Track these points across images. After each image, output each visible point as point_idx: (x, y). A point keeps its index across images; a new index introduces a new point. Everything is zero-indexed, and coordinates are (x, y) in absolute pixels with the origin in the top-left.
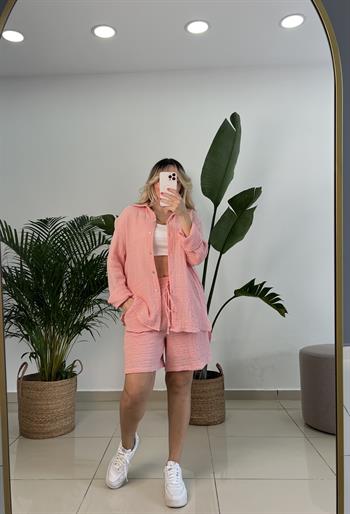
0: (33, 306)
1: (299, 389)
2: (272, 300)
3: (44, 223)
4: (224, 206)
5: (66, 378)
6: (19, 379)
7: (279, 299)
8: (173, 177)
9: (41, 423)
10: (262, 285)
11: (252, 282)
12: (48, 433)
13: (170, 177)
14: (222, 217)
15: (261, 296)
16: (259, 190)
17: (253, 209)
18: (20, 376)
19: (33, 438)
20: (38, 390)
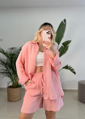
0: (10, 69)
2: (72, 70)
3: (12, 48)
4: (61, 45)
7: (74, 70)
8: (48, 33)
9: (12, 98)
10: (70, 66)
11: (67, 65)
12: (14, 101)
13: (47, 33)
14: (60, 48)
15: (69, 69)
16: (70, 41)
17: (68, 46)
18: (8, 86)
19: (10, 102)
20: (12, 90)
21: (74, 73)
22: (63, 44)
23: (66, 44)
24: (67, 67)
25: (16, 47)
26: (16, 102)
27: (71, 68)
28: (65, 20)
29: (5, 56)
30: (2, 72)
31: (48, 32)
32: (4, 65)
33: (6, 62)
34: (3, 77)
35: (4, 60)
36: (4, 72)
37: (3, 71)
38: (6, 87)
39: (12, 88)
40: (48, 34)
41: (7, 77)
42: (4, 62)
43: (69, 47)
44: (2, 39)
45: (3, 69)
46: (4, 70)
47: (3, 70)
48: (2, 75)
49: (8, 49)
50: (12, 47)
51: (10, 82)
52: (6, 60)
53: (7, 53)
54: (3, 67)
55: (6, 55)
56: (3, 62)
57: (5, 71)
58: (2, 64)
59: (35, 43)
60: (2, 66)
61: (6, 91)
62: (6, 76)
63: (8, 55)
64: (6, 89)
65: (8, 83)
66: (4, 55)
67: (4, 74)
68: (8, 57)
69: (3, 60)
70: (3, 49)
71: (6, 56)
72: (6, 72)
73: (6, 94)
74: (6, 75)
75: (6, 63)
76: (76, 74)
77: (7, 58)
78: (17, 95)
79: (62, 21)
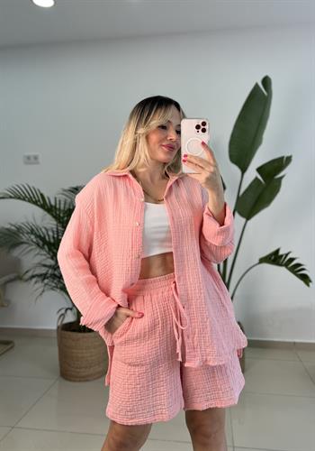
2: (296, 269)
3: (75, 190)
4: (252, 174)
6: (58, 327)
7: (303, 269)
8: (202, 127)
9: (77, 368)
10: (287, 255)
11: (278, 251)
12: (83, 377)
13: (198, 127)
14: (250, 186)
15: (286, 265)
16: (289, 159)
17: (281, 178)
18: (59, 324)
19: (70, 380)
20: (73, 340)
21: (305, 279)
22: (259, 170)
23: (272, 172)
24: (275, 258)
26: (87, 381)
27: (292, 260)
28: (266, 81)
29: (49, 217)
30: (41, 275)
31: (200, 124)
32: (46, 247)
33: (54, 237)
34: (43, 291)
35: (47, 230)
36: (46, 274)
37: (43, 270)
38: (55, 328)
39: (74, 331)
40: (200, 130)
41: (58, 290)
42: (47, 238)
43: (284, 182)
44: (36, 158)
45: (44, 263)
46: (45, 266)
47: (44, 268)
48: (40, 285)
49: (61, 192)
50: (75, 186)
51: (67, 310)
52: (53, 232)
53: (58, 206)
54: (44, 257)
55: (52, 215)
56: (43, 239)
57: (50, 271)
58: (38, 245)
59: (125, 176)
60: (38, 254)
61: (55, 342)
62: (52, 289)
63: (62, 215)
64: (55, 335)
65: (63, 311)
66: (46, 213)
67: (46, 281)
68: (60, 222)
69: (43, 230)
70: (42, 192)
71: (55, 217)
72: (55, 275)
73: (54, 351)
74: (54, 285)
75: (52, 240)
76: (310, 284)
77: (55, 223)
78: (91, 356)
79: (257, 85)
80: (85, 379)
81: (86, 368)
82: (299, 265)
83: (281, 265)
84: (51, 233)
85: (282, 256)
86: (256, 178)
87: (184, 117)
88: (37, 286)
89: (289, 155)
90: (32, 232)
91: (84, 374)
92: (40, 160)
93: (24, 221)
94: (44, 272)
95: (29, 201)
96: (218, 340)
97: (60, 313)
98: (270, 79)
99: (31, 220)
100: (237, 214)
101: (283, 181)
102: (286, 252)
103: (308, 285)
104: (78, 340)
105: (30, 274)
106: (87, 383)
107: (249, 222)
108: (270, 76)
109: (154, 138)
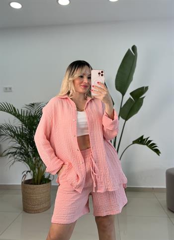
0: (28, 147)
1: (165, 187)
2: (153, 147)
3: (33, 105)
4: (128, 96)
5: (45, 183)
6: (22, 182)
7: (156, 146)
8: (101, 74)
9: (33, 205)
10: (147, 139)
11: (142, 136)
12: (36, 210)
13: (99, 74)
14: (127, 102)
15: (147, 144)
16: (147, 88)
17: (144, 97)
18: (23, 180)
19: (29, 213)
20: (31, 189)
21: (157, 151)
22: (131, 94)
23: (138, 95)
24: (141, 141)
25: (40, 103)
26: (39, 212)
27: (150, 141)
28: (134, 48)
29: (18, 120)
30: (13, 153)
31: (100, 72)
32: (16, 137)
33: (20, 132)
34: (14, 162)
35: (16, 128)
36: (15, 152)
37: (14, 150)
38: (20, 184)
42: (17, 132)
44: (10, 89)
45: (14, 146)
46: (15, 148)
47: (14, 149)
49: (25, 106)
50: (32, 103)
51: (27, 172)
52: (20, 129)
53: (23, 114)
54: (15, 143)
55: (19, 119)
56: (14, 133)
57: (18, 151)
58: (12, 136)
59: (66, 98)
60: (11, 141)
61: (21, 192)
62: (19, 161)
63: (25, 119)
64: (21, 188)
66: (16, 118)
67: (16, 156)
68: (23, 123)
69: (14, 128)
70: (14, 106)
71: (21, 120)
72: (21, 153)
73: (20, 197)
74: (20, 158)
77: (21, 123)
78: (41, 198)
79: (129, 50)
80: (37, 212)
81: (38, 205)
82: (154, 144)
83: (144, 144)
84: (19, 130)
85: (145, 139)
86: (130, 98)
87: (92, 69)
88: (11, 159)
89: (147, 86)
90: (8, 129)
91: (37, 209)
92: (13, 89)
93: (4, 123)
94: (14, 151)
95: (7, 112)
96: (113, 178)
97: (24, 174)
98: (136, 47)
99: (8, 122)
100: (120, 117)
101: (144, 100)
102: (147, 137)
103: (159, 155)
104: (34, 189)
105: (7, 152)
106: (39, 214)
107: (127, 122)
108: (136, 45)
109: (77, 82)
